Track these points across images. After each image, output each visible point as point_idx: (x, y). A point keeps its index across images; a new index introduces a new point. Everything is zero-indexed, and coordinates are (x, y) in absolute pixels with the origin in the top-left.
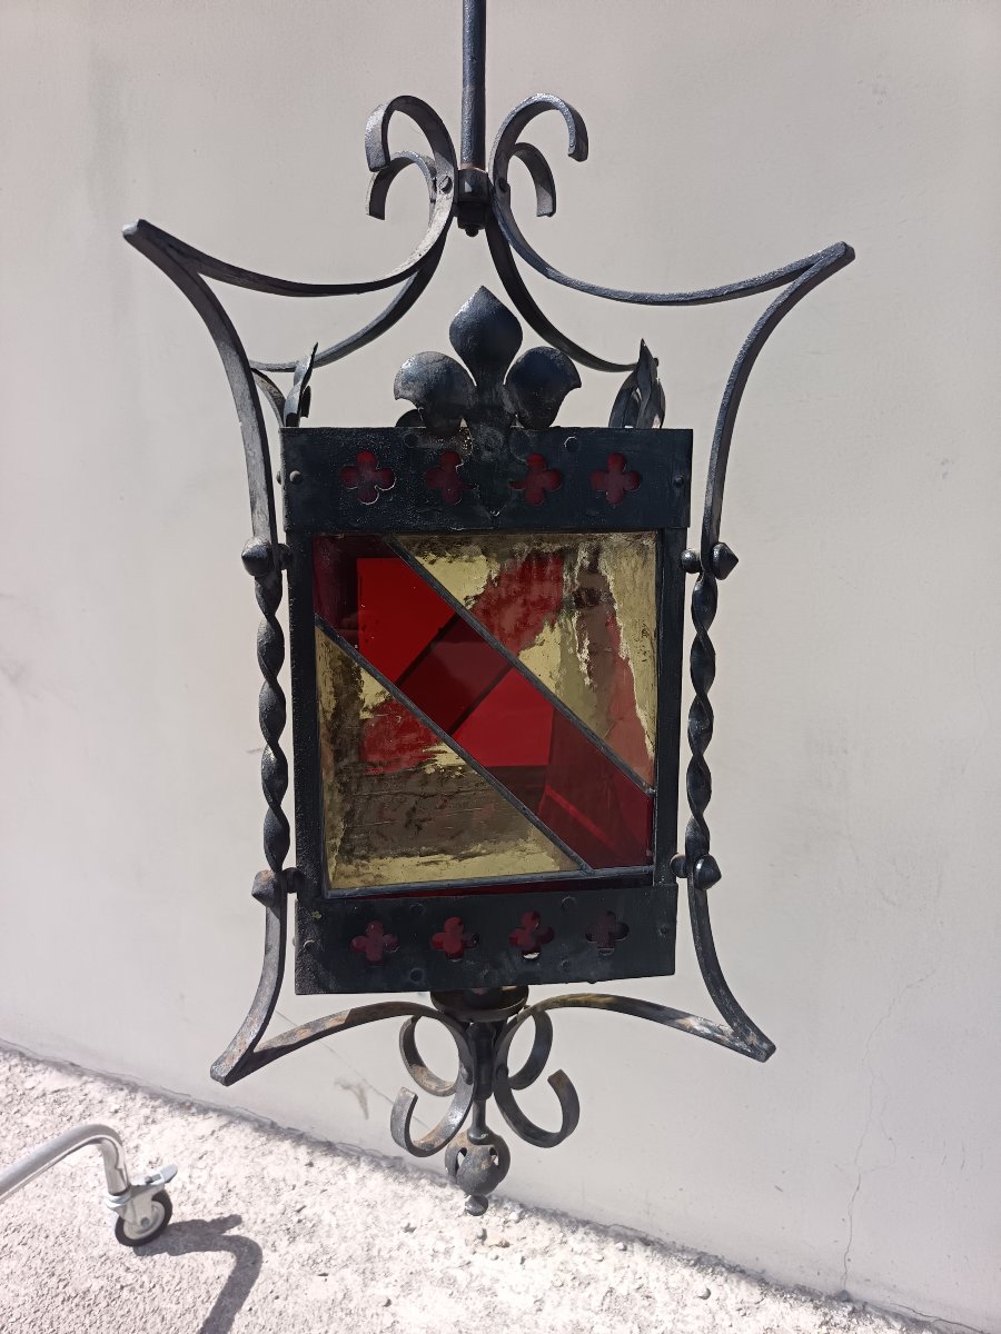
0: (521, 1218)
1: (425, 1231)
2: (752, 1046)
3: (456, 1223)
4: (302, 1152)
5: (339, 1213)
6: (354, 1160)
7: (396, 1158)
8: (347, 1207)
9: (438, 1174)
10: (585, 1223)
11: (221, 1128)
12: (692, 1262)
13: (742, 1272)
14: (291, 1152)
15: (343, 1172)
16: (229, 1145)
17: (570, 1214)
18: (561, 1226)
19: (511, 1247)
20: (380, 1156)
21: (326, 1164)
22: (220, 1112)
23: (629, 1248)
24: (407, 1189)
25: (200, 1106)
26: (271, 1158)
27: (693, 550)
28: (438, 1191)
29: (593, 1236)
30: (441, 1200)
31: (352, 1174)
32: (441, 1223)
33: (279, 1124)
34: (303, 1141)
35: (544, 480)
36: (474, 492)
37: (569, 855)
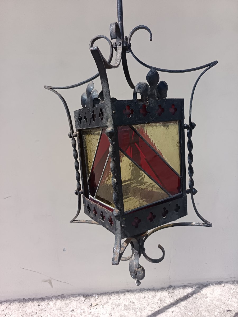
0: (98, 297)
1: (77, 309)
2: (209, 224)
3: (83, 304)
4: (35, 303)
5: (52, 314)
6: (51, 300)
7: (62, 295)
8: (53, 312)
9: (74, 295)
10: (113, 292)
12: (139, 292)
13: (150, 289)
14: (32, 304)
15: (49, 304)
16: (13, 309)
17: (109, 292)
18: (108, 295)
19: (99, 305)
20: (57, 296)
21: (43, 304)
22: (6, 301)
23: (125, 294)
24: (68, 301)
26: (27, 308)
28: (76, 299)
29: (116, 295)
30: (78, 301)
31: (51, 303)
32: (80, 306)
33: (26, 298)
34: (34, 300)
35: (160, 110)
36: (149, 114)
37: (168, 194)
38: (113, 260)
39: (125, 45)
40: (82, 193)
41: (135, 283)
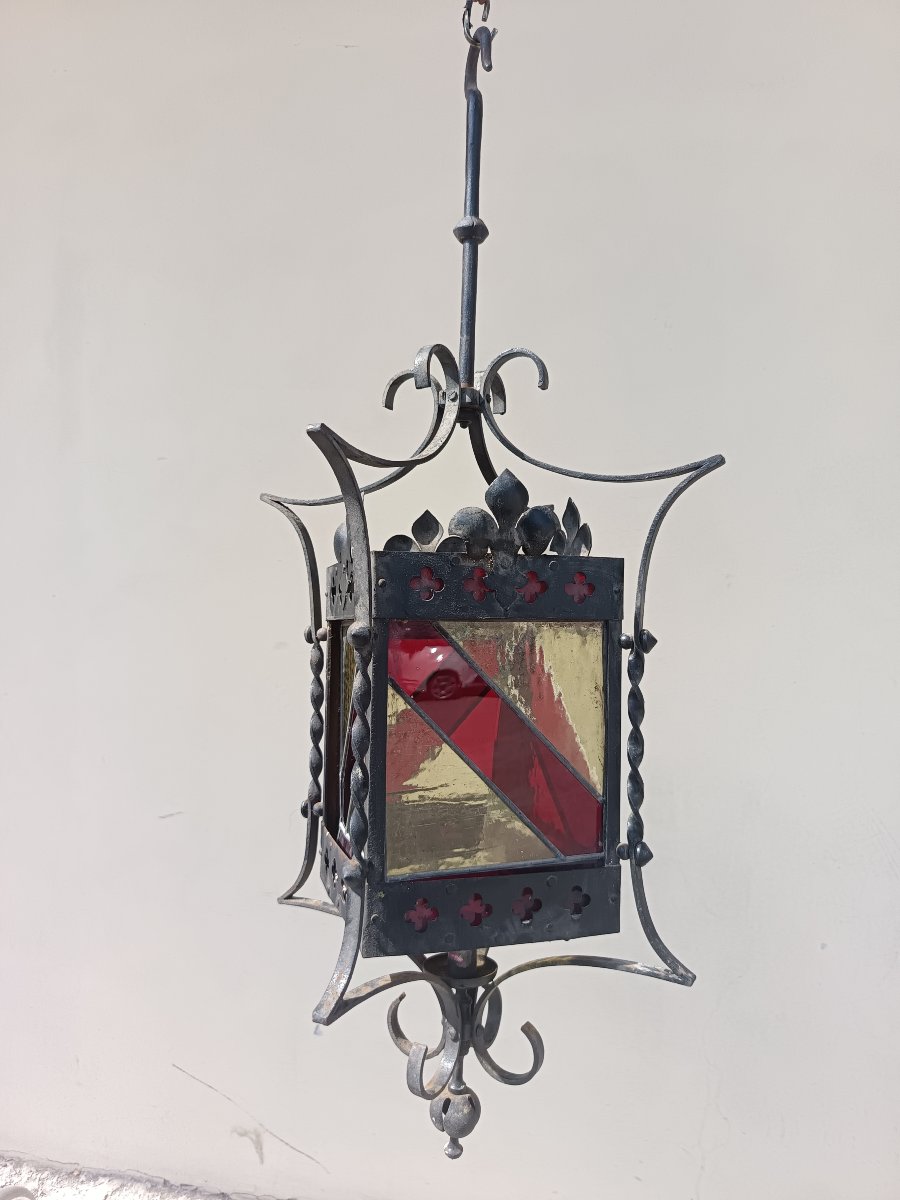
2: (682, 975)
11: (114, 1191)
22: (111, 1176)
25: (89, 1172)
27: (628, 634)
34: (198, 1195)
35: (535, 587)
36: (493, 595)
37: (549, 847)
38: (318, 1009)
39: (468, 399)
40: (320, 812)
41: (446, 1146)
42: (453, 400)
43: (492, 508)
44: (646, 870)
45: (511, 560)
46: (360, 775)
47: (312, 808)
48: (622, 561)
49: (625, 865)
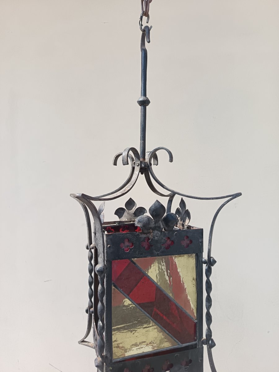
27: (205, 258)
36: (153, 247)
37: (176, 341)
39: (143, 166)
40: (92, 312)
42: (138, 166)
43: (152, 215)
44: (213, 349)
45: (160, 233)
46: (101, 324)
47: (90, 311)
48: (202, 230)
49: (205, 347)
